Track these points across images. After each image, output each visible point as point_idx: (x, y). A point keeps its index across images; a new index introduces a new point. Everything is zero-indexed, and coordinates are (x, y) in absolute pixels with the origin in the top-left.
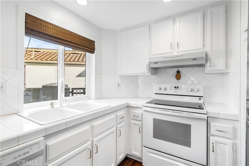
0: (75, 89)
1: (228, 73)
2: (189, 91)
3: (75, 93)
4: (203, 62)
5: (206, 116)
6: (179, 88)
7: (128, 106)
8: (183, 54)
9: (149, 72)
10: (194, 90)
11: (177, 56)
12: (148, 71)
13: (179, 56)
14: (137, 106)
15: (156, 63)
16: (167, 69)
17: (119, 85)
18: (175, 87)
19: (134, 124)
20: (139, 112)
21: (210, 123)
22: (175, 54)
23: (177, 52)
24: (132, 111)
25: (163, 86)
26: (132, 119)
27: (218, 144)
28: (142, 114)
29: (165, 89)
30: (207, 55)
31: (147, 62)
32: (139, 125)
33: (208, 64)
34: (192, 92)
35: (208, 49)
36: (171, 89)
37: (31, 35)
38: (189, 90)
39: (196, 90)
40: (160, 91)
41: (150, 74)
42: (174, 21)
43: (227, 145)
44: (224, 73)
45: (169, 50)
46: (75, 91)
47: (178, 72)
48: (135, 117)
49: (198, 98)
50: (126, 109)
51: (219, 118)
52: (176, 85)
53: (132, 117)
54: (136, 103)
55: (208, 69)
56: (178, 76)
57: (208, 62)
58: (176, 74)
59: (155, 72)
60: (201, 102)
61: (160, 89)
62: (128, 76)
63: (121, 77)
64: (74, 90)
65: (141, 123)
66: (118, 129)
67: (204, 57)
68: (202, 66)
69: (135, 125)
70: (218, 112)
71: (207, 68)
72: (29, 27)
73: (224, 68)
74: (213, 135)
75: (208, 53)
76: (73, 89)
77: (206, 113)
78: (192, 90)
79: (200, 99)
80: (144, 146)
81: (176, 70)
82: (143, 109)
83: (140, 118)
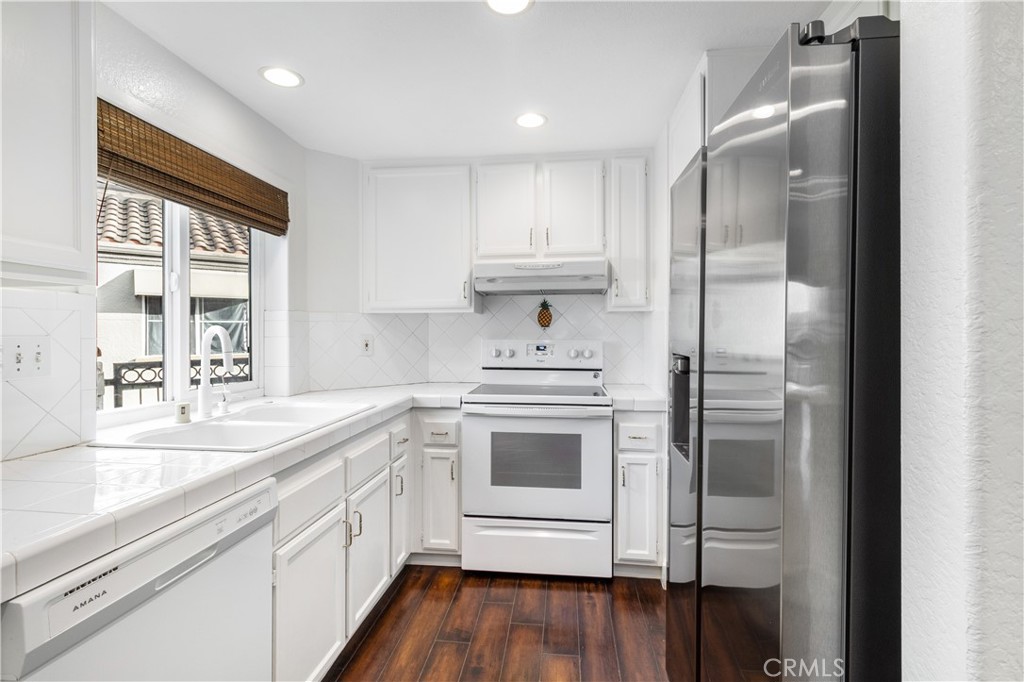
0: (132, 366)
1: (650, 312)
2: (571, 357)
3: (132, 385)
4: (603, 285)
5: (610, 409)
6: (548, 350)
7: (412, 408)
8: (563, 264)
9: (471, 305)
10: (582, 353)
11: (547, 267)
12: (466, 301)
13: (554, 267)
14: (444, 405)
15: (491, 280)
16: (516, 297)
17: (367, 345)
18: (538, 348)
19: (433, 458)
20: (449, 420)
21: (618, 425)
22: (541, 260)
23: (547, 256)
24: (428, 420)
25: (506, 346)
26: (428, 445)
27: (632, 467)
28: (459, 427)
29: (513, 354)
30: (610, 268)
31: (465, 277)
32: (448, 458)
33: (613, 291)
34: (578, 360)
35: (612, 254)
36: (528, 354)
37: (110, 173)
38: (573, 354)
39: (587, 354)
40: (500, 359)
41: (472, 310)
42: (538, 167)
43: (647, 467)
44: (642, 313)
45: (525, 248)
46: (130, 376)
47: (545, 306)
48: (440, 439)
49: (593, 373)
50: (408, 416)
51: (633, 411)
52: (541, 343)
53: (427, 440)
54: (439, 396)
55: (612, 301)
56: (545, 317)
57: (614, 286)
58: (540, 313)
59: (483, 304)
60: (598, 382)
61: (499, 354)
62: (397, 315)
63: (376, 316)
64: (123, 371)
65: (455, 451)
66: (395, 473)
67: (606, 274)
68: (600, 292)
69: (436, 461)
70: (631, 398)
71: (611, 299)
72: (108, 147)
73: (643, 301)
74: (623, 451)
75: (613, 265)
76: (118, 368)
77: (610, 403)
78: (579, 354)
79: (595, 377)
80: (466, 516)
81: (540, 299)
82: (462, 410)
83: (452, 439)
